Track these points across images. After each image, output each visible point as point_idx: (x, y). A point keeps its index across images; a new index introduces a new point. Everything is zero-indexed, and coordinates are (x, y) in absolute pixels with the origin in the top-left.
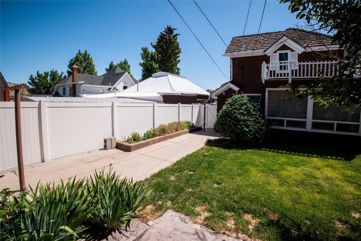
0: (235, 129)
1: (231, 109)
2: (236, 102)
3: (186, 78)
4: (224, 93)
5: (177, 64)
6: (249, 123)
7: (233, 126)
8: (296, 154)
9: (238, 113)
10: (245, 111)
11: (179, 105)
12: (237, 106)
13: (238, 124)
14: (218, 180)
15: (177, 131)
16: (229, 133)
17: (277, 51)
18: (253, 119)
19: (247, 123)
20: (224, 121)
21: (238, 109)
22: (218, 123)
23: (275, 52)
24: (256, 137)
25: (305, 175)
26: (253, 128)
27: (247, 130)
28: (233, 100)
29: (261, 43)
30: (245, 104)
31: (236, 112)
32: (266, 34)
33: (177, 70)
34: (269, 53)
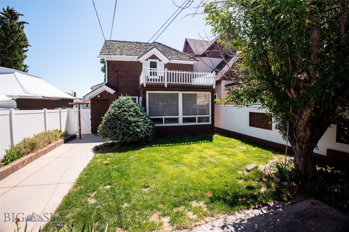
0: (128, 131)
1: (120, 111)
2: (123, 105)
3: (41, 78)
4: (99, 96)
5: (23, 60)
6: (139, 123)
7: (125, 128)
8: (173, 145)
9: (128, 115)
10: (134, 112)
11: (45, 111)
12: (125, 108)
13: (129, 126)
14: (143, 184)
15: (50, 143)
16: (122, 136)
17: (148, 60)
18: (142, 120)
19: (138, 124)
20: (113, 124)
21: (127, 111)
22: (106, 127)
23: (147, 60)
24: (146, 136)
25: (199, 158)
26: (144, 128)
27: (139, 130)
28: (120, 103)
29: (134, 50)
30: (132, 106)
31: (125, 114)
32: (137, 43)
33: (24, 68)
34: (142, 60)
